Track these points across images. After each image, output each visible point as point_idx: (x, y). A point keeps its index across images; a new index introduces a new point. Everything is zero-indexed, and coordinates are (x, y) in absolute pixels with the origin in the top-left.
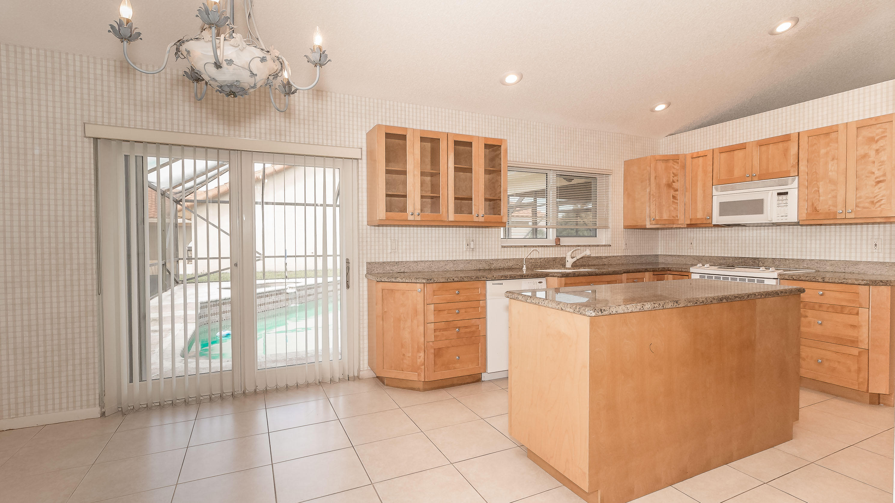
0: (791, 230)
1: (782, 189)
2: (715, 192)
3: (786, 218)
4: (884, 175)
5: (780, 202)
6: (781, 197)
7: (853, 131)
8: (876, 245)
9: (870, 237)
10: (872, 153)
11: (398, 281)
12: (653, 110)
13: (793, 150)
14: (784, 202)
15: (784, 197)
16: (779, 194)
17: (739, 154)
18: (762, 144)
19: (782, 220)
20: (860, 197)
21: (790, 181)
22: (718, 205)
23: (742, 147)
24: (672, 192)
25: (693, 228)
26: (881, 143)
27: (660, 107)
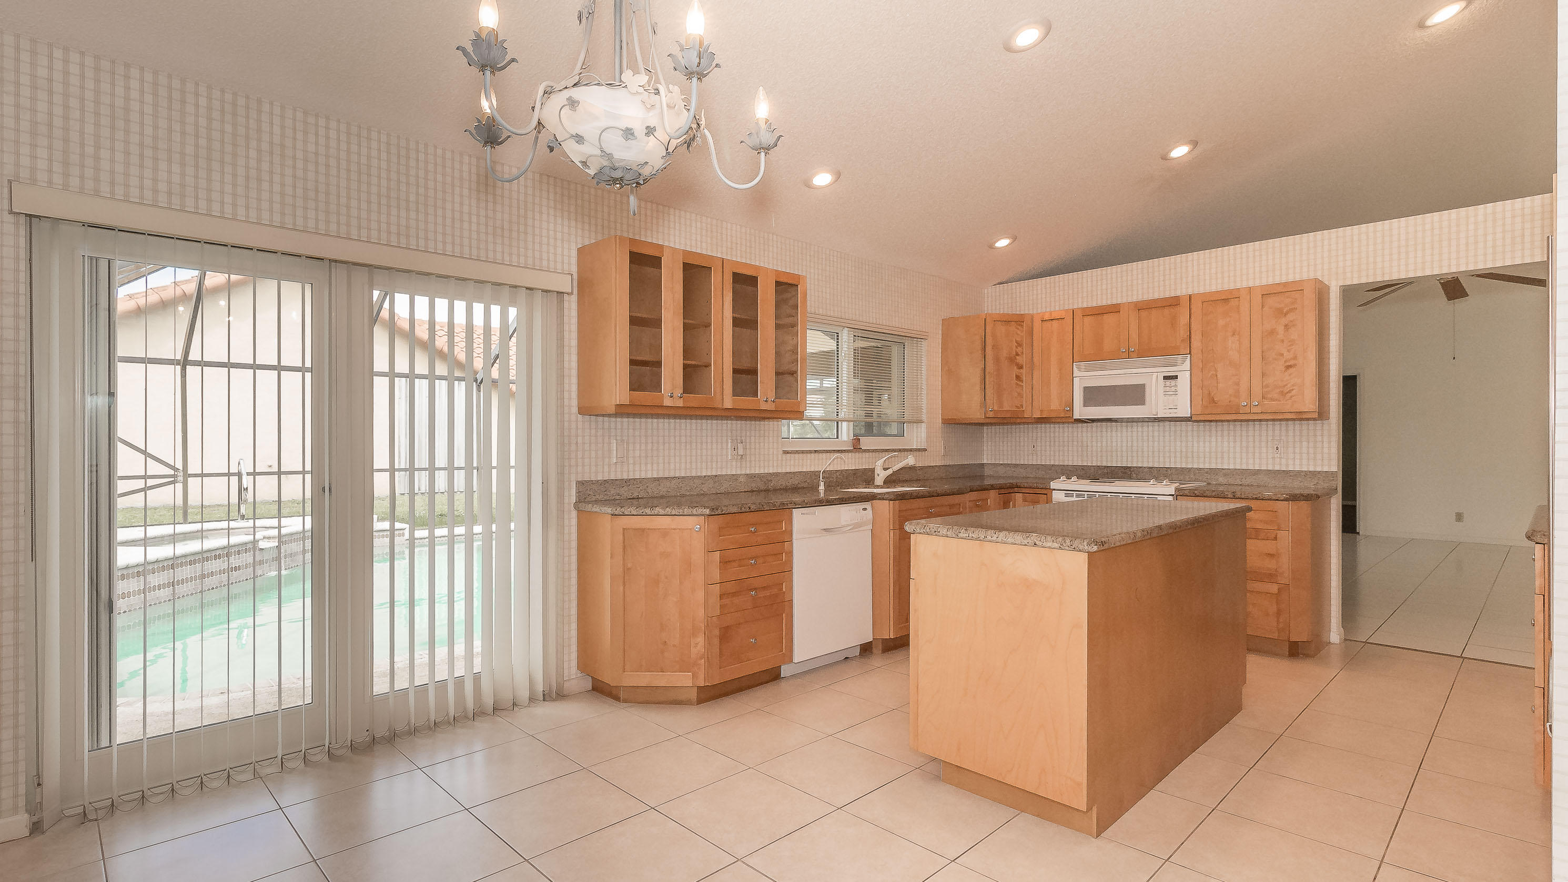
0: (1173, 428)
1: (1170, 370)
2: (1076, 372)
3: (1175, 411)
4: (1295, 358)
5: (1168, 389)
6: (1168, 382)
7: (1257, 299)
8: (1277, 448)
9: (1270, 438)
10: (1281, 329)
11: (656, 512)
12: (991, 247)
13: (1183, 319)
14: (1173, 389)
15: (1173, 382)
16: (1166, 378)
17: (1109, 319)
18: (1143, 307)
19: (1170, 413)
20: (1267, 386)
21: (1179, 362)
22: (1082, 389)
23: (1114, 309)
24: (1015, 370)
25: (1045, 423)
26: (1291, 317)
27: (1003, 243)
